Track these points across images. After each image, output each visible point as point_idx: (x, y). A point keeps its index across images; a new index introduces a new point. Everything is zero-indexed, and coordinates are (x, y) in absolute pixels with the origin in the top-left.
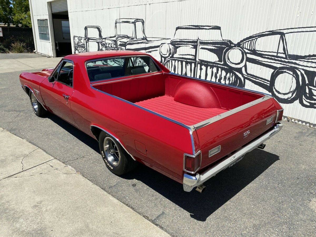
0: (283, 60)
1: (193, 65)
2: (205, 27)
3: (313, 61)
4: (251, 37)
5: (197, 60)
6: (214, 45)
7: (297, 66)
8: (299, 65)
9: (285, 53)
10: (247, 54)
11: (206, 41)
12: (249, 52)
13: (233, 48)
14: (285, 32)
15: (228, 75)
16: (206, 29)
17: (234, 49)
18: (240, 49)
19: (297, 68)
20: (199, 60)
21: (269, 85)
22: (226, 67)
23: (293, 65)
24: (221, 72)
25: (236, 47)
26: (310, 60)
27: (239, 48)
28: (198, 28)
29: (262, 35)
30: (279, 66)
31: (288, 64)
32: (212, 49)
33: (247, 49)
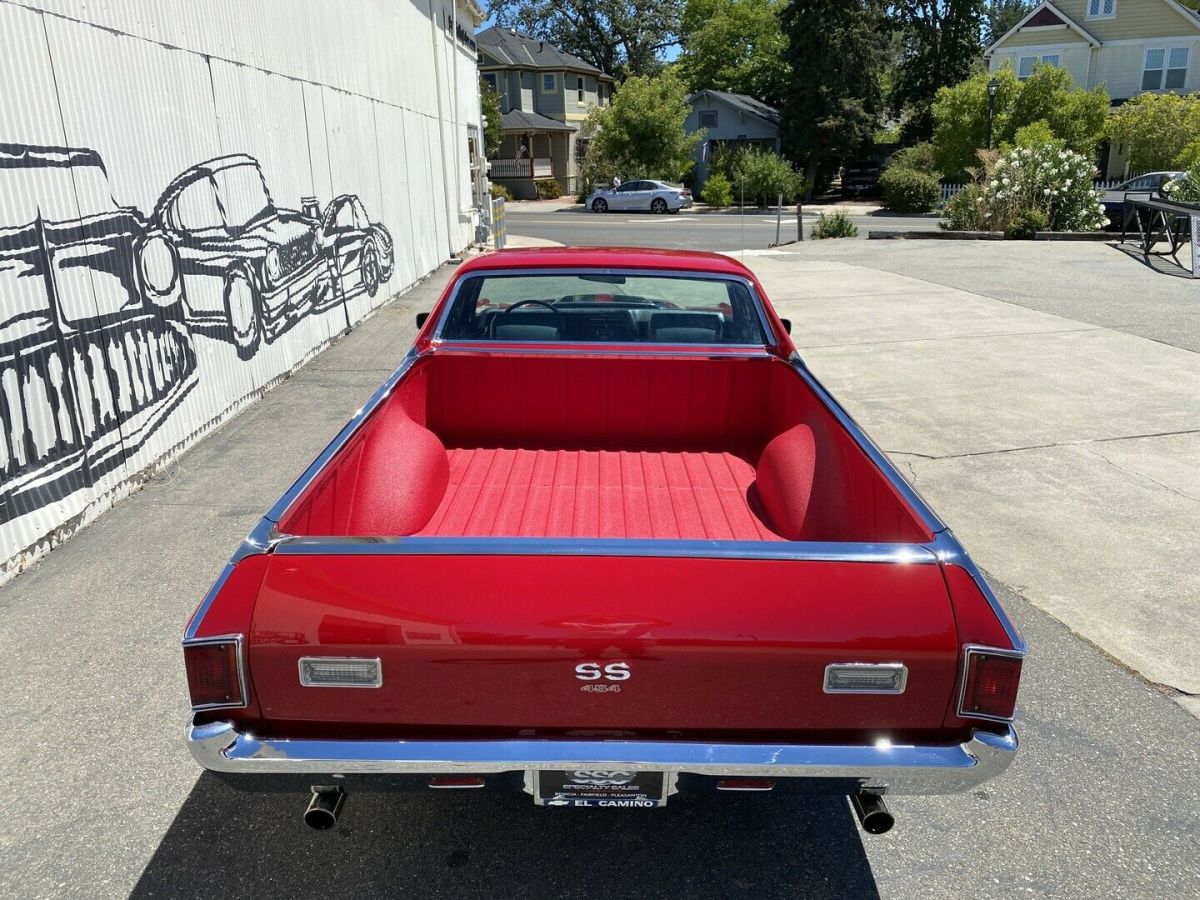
0: (228, 244)
1: (55, 363)
2: (48, 156)
3: (253, 233)
4: (171, 189)
5: (64, 329)
6: (99, 239)
7: (244, 254)
8: (243, 249)
9: (224, 226)
10: (179, 249)
11: (67, 226)
12: (179, 239)
13: (149, 235)
14: (213, 166)
15: (161, 340)
16: (53, 163)
17: (151, 238)
18: (160, 236)
19: (243, 259)
20: (72, 324)
21: (226, 325)
22: (152, 316)
23: (239, 254)
24: (146, 341)
25: (154, 230)
26: (251, 234)
27: (160, 232)
28: (21, 157)
29: (185, 182)
30: (224, 263)
31: (233, 254)
32: (99, 255)
33: (175, 231)
